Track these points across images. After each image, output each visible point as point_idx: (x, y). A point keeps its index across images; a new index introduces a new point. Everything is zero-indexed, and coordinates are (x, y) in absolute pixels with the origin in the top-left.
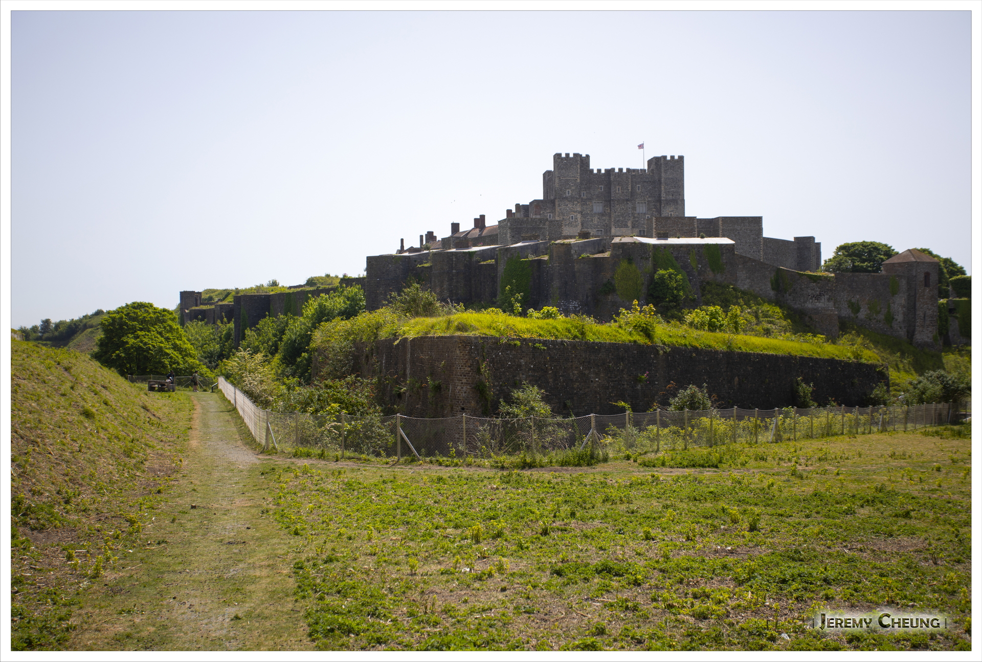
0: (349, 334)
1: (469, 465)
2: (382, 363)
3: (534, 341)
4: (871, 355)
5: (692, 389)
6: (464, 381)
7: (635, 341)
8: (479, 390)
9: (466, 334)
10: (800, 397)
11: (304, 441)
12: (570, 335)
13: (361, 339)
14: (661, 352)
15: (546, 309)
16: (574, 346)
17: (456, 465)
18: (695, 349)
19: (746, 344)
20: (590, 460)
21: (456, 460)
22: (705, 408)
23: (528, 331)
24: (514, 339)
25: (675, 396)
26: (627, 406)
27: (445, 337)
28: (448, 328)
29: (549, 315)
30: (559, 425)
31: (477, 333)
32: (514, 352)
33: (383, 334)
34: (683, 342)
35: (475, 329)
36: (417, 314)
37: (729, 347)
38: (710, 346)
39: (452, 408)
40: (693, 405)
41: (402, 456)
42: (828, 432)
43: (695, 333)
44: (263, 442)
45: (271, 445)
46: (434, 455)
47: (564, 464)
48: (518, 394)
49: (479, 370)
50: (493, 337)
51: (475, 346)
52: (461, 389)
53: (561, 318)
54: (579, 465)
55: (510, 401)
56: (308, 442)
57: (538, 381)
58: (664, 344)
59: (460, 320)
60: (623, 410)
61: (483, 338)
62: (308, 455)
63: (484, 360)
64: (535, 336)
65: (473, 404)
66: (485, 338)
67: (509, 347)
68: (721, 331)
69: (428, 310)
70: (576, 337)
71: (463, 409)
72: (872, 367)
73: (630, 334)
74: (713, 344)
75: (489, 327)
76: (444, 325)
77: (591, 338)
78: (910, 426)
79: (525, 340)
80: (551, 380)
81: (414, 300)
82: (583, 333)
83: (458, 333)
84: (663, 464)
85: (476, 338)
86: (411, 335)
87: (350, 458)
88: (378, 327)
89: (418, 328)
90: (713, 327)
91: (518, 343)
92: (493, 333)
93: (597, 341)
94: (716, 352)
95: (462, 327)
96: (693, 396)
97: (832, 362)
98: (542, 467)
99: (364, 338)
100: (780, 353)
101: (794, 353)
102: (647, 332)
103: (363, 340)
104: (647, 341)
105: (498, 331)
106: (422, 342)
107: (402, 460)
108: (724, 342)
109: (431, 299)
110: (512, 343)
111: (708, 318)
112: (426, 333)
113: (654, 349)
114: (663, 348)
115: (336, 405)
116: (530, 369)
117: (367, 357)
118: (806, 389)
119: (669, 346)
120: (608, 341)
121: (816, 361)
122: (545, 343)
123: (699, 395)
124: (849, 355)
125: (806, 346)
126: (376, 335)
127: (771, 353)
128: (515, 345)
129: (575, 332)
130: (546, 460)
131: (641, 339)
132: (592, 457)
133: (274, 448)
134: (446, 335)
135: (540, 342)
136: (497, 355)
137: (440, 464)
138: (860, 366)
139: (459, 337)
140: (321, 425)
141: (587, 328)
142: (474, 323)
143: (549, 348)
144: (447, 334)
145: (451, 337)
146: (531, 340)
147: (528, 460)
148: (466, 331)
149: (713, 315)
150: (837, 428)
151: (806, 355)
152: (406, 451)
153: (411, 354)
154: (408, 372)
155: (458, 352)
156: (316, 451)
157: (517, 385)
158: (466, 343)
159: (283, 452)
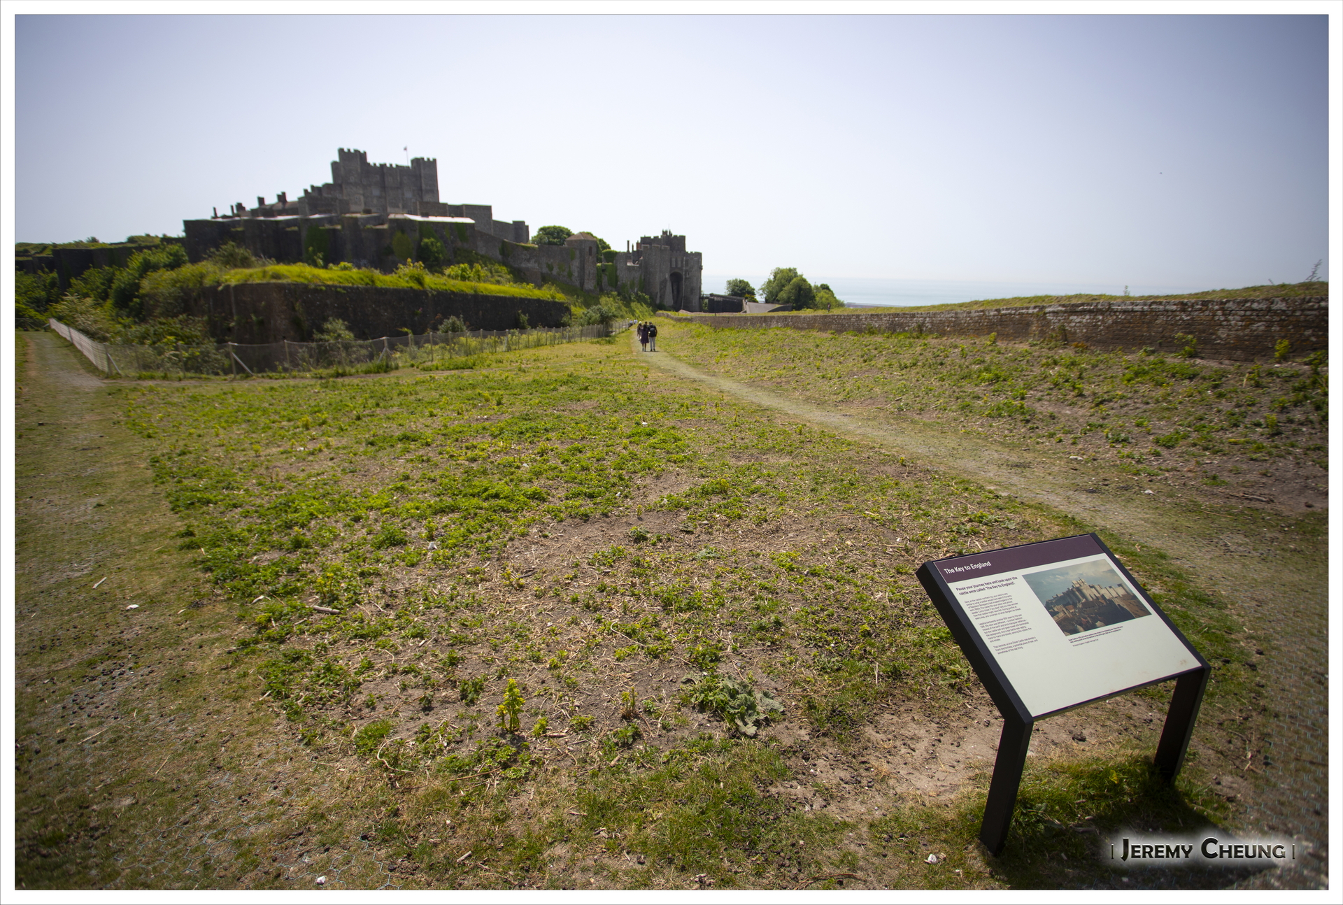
0: (176, 282)
1: (294, 377)
2: (210, 305)
3: (336, 287)
4: (561, 297)
5: (453, 319)
6: (283, 316)
7: (411, 287)
8: (296, 323)
9: (280, 281)
10: (520, 323)
11: (146, 367)
12: (363, 283)
13: (188, 286)
14: (430, 295)
15: (342, 264)
16: (367, 290)
17: (284, 378)
18: (453, 292)
19: (486, 289)
20: (387, 369)
21: (283, 375)
22: (462, 331)
23: (331, 279)
24: (320, 285)
25: (441, 324)
26: (409, 331)
27: (262, 284)
28: (264, 276)
29: (345, 268)
30: (361, 346)
31: (289, 281)
32: (321, 295)
33: (208, 282)
34: (444, 287)
35: (286, 277)
36: (236, 266)
37: (475, 291)
38: (463, 291)
39: (275, 337)
40: (454, 329)
41: (238, 373)
42: (538, 344)
43: (452, 282)
44: (106, 369)
45: (114, 372)
46: (265, 371)
47: (368, 372)
48: (328, 326)
49: (293, 309)
50: (302, 284)
51: (289, 290)
52: (281, 322)
53: (355, 270)
54: (378, 372)
55: (322, 331)
56: (150, 367)
57: (342, 315)
58: (432, 289)
59: (273, 271)
60: (406, 334)
61: (295, 284)
62: (152, 378)
63: (297, 301)
64: (336, 283)
65: (292, 333)
66: (297, 285)
67: (316, 291)
69: (245, 263)
70: (367, 284)
71: (284, 337)
72: (562, 304)
73: (407, 282)
74: (464, 289)
75: (299, 276)
76: (261, 275)
77: (379, 285)
78: (583, 339)
79: (329, 286)
80: (351, 315)
81: (232, 255)
82: (373, 282)
83: (273, 281)
84: (437, 369)
85: (289, 284)
86: (233, 283)
87: (191, 378)
88: (202, 276)
89: (238, 277)
90: (464, 278)
91: (324, 288)
92: (302, 280)
93: (384, 287)
94: (467, 295)
95: (276, 276)
96: (454, 323)
97: (538, 301)
98: (351, 375)
99: (191, 285)
100: (507, 295)
101: (516, 295)
102: (419, 280)
103: (190, 287)
104: (420, 287)
105: (307, 279)
106: (242, 288)
107: (238, 377)
108: (472, 288)
109: (246, 254)
110: (319, 288)
111: (460, 272)
112: (246, 281)
113: (425, 292)
114: (431, 292)
115: (172, 338)
116: (335, 307)
117: (195, 299)
118: (524, 318)
119: (435, 290)
120: (392, 287)
121: (529, 300)
122: (344, 288)
123: (458, 323)
124: (548, 296)
125: (523, 291)
126: (201, 283)
127: (502, 295)
128: (321, 289)
129: (367, 280)
130: (353, 370)
131: (416, 286)
132: (387, 366)
133: (118, 374)
135: (340, 287)
136: (307, 297)
137: (271, 378)
138: (554, 303)
139: (275, 284)
140: (160, 353)
141: (375, 277)
142: (286, 273)
143: (348, 292)
144: (264, 281)
145: (268, 284)
146: (333, 286)
147: (340, 371)
148: (280, 279)
149: (463, 270)
150: (543, 341)
151: (523, 297)
152: (240, 370)
153: (235, 297)
154: (234, 311)
155: (275, 295)
156: (160, 373)
157: (325, 320)
158: (281, 288)
159: (127, 376)
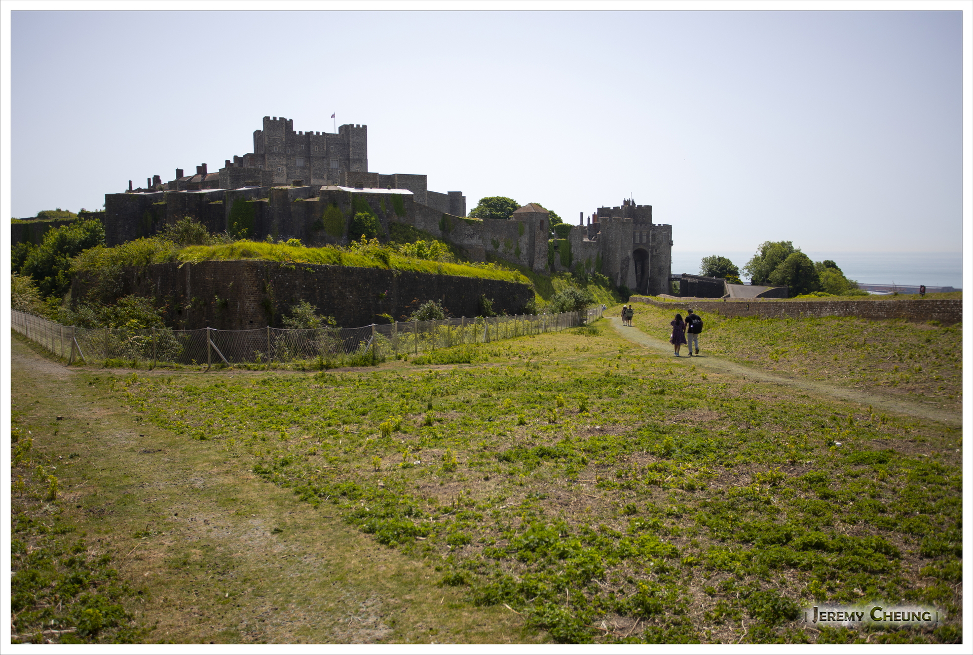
0: (117, 260)
1: (274, 369)
2: (157, 285)
3: (305, 266)
4: (524, 280)
5: (430, 303)
6: (252, 298)
7: (377, 267)
8: (265, 306)
9: (251, 259)
10: (484, 308)
11: (111, 353)
12: (330, 261)
13: (131, 264)
14: (395, 275)
15: (290, 240)
16: (334, 270)
17: (263, 369)
18: (417, 272)
19: (449, 269)
20: (373, 360)
21: (262, 365)
22: (441, 317)
23: (300, 257)
24: (290, 264)
26: (390, 317)
27: (231, 262)
28: (231, 254)
29: (293, 244)
31: (261, 259)
32: (290, 275)
33: (157, 259)
34: (408, 267)
35: (258, 255)
36: (190, 243)
37: (439, 271)
38: (427, 271)
39: (241, 321)
40: (431, 315)
41: (212, 362)
43: (412, 261)
44: (68, 355)
45: (78, 358)
46: (240, 361)
47: (353, 365)
48: (296, 309)
49: (264, 289)
50: (274, 262)
51: (261, 269)
52: (250, 305)
53: (304, 248)
54: (365, 365)
55: (290, 315)
56: (115, 354)
57: (310, 299)
58: (396, 269)
59: (244, 248)
60: (387, 321)
61: (267, 263)
62: (120, 366)
63: (268, 282)
64: (305, 262)
65: (260, 317)
66: (268, 263)
67: (287, 270)
68: (427, 259)
69: (199, 240)
70: (335, 263)
71: (251, 322)
72: (525, 286)
73: (373, 260)
74: (428, 269)
75: (270, 254)
76: (228, 251)
77: (346, 264)
78: (559, 328)
79: (298, 264)
80: (318, 298)
81: (186, 231)
82: (340, 260)
83: (244, 259)
84: (430, 362)
85: (261, 263)
86: (195, 260)
87: (162, 367)
88: (151, 253)
89: (199, 254)
90: (420, 256)
91: (294, 267)
92: (274, 258)
93: (351, 266)
94: (431, 275)
95: (246, 253)
96: (431, 308)
97: (502, 283)
98: (336, 368)
99: (134, 263)
100: (471, 276)
101: (479, 276)
102: (384, 259)
103: (133, 265)
104: (385, 266)
105: (278, 257)
106: (205, 266)
107: (213, 366)
108: (435, 268)
109: (202, 230)
110: (289, 267)
111: (416, 249)
112: (208, 258)
113: (389, 273)
114: (396, 272)
115: (135, 321)
116: (303, 288)
117: (139, 279)
118: (488, 302)
119: (400, 270)
120: (358, 266)
121: (493, 282)
122: (313, 267)
123: (436, 308)
124: (512, 278)
125: (485, 271)
126: (148, 261)
127: (465, 276)
128: (292, 268)
129: (334, 259)
130: (338, 363)
131: (381, 266)
132: (374, 358)
133: (82, 360)
134: (230, 260)
135: (309, 266)
136: (278, 277)
137: (249, 369)
138: (519, 286)
139: (247, 262)
141: (343, 254)
142: (257, 250)
143: (316, 271)
144: (233, 259)
145: (238, 262)
146: (303, 265)
147: (325, 363)
148: (251, 256)
149: (420, 247)
151: (487, 278)
152: (216, 359)
153: (191, 276)
154: (188, 291)
155: (246, 274)
156: (125, 360)
157: (295, 302)
158: (253, 266)
159: (91, 363)
